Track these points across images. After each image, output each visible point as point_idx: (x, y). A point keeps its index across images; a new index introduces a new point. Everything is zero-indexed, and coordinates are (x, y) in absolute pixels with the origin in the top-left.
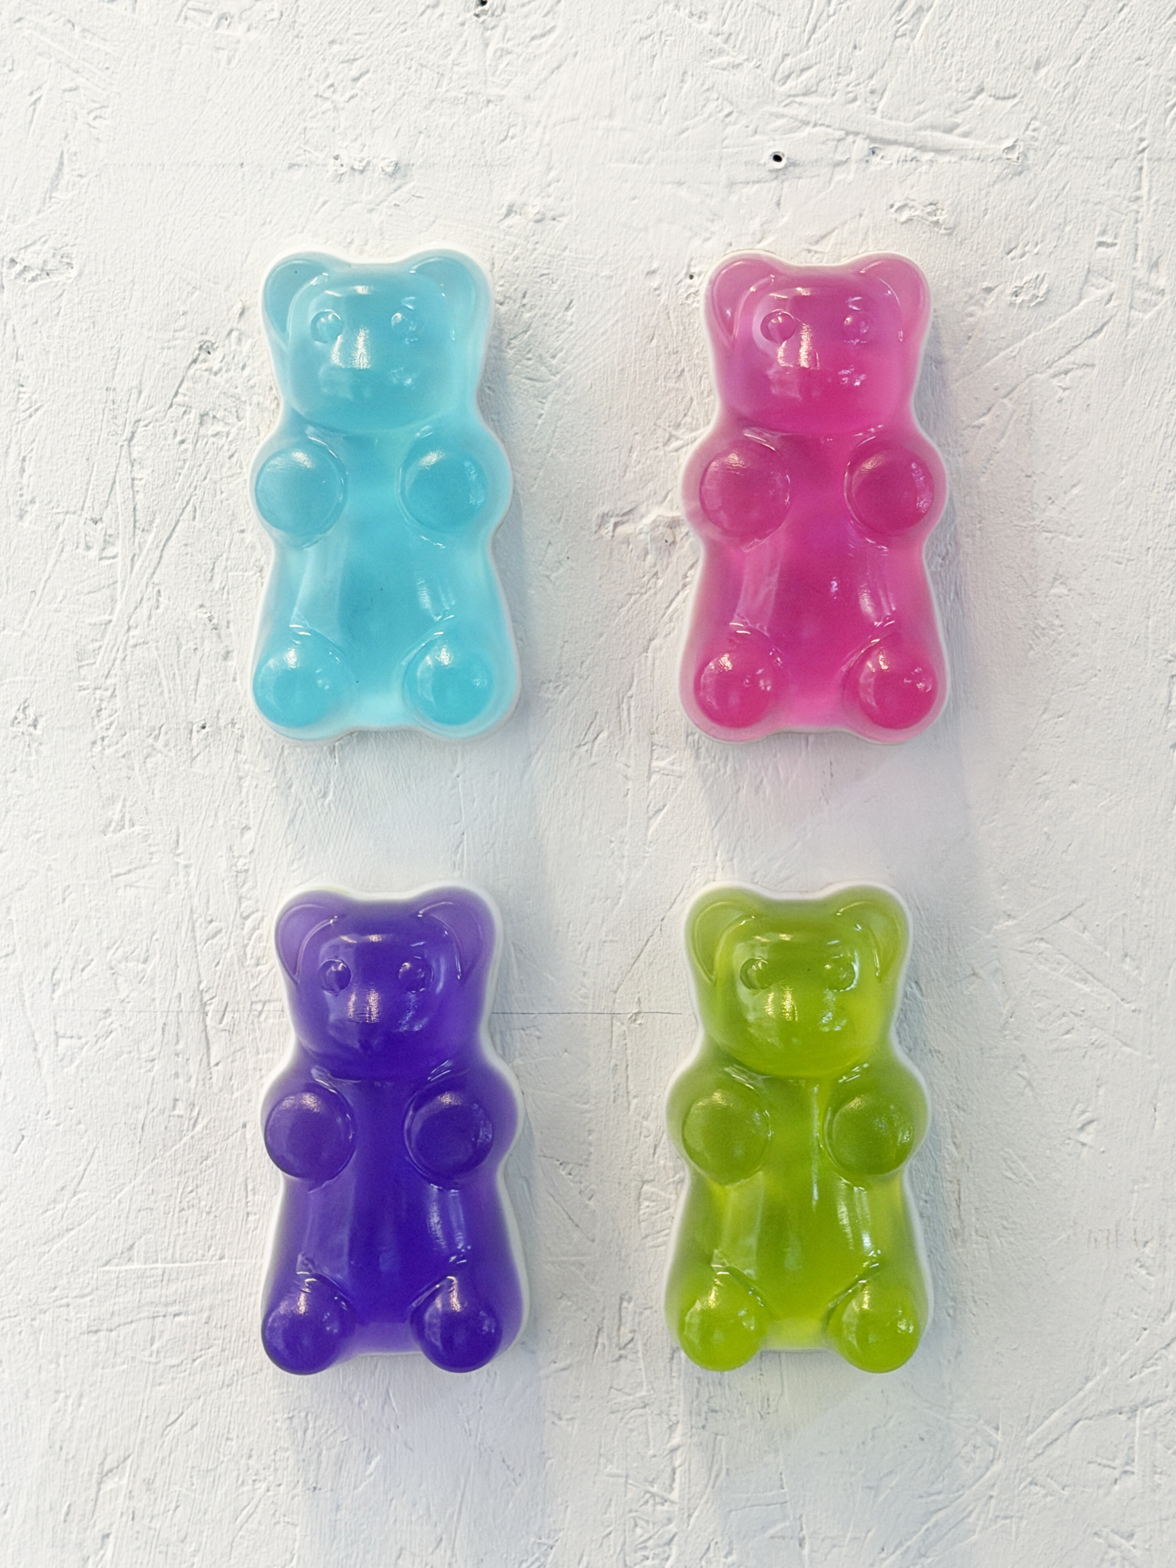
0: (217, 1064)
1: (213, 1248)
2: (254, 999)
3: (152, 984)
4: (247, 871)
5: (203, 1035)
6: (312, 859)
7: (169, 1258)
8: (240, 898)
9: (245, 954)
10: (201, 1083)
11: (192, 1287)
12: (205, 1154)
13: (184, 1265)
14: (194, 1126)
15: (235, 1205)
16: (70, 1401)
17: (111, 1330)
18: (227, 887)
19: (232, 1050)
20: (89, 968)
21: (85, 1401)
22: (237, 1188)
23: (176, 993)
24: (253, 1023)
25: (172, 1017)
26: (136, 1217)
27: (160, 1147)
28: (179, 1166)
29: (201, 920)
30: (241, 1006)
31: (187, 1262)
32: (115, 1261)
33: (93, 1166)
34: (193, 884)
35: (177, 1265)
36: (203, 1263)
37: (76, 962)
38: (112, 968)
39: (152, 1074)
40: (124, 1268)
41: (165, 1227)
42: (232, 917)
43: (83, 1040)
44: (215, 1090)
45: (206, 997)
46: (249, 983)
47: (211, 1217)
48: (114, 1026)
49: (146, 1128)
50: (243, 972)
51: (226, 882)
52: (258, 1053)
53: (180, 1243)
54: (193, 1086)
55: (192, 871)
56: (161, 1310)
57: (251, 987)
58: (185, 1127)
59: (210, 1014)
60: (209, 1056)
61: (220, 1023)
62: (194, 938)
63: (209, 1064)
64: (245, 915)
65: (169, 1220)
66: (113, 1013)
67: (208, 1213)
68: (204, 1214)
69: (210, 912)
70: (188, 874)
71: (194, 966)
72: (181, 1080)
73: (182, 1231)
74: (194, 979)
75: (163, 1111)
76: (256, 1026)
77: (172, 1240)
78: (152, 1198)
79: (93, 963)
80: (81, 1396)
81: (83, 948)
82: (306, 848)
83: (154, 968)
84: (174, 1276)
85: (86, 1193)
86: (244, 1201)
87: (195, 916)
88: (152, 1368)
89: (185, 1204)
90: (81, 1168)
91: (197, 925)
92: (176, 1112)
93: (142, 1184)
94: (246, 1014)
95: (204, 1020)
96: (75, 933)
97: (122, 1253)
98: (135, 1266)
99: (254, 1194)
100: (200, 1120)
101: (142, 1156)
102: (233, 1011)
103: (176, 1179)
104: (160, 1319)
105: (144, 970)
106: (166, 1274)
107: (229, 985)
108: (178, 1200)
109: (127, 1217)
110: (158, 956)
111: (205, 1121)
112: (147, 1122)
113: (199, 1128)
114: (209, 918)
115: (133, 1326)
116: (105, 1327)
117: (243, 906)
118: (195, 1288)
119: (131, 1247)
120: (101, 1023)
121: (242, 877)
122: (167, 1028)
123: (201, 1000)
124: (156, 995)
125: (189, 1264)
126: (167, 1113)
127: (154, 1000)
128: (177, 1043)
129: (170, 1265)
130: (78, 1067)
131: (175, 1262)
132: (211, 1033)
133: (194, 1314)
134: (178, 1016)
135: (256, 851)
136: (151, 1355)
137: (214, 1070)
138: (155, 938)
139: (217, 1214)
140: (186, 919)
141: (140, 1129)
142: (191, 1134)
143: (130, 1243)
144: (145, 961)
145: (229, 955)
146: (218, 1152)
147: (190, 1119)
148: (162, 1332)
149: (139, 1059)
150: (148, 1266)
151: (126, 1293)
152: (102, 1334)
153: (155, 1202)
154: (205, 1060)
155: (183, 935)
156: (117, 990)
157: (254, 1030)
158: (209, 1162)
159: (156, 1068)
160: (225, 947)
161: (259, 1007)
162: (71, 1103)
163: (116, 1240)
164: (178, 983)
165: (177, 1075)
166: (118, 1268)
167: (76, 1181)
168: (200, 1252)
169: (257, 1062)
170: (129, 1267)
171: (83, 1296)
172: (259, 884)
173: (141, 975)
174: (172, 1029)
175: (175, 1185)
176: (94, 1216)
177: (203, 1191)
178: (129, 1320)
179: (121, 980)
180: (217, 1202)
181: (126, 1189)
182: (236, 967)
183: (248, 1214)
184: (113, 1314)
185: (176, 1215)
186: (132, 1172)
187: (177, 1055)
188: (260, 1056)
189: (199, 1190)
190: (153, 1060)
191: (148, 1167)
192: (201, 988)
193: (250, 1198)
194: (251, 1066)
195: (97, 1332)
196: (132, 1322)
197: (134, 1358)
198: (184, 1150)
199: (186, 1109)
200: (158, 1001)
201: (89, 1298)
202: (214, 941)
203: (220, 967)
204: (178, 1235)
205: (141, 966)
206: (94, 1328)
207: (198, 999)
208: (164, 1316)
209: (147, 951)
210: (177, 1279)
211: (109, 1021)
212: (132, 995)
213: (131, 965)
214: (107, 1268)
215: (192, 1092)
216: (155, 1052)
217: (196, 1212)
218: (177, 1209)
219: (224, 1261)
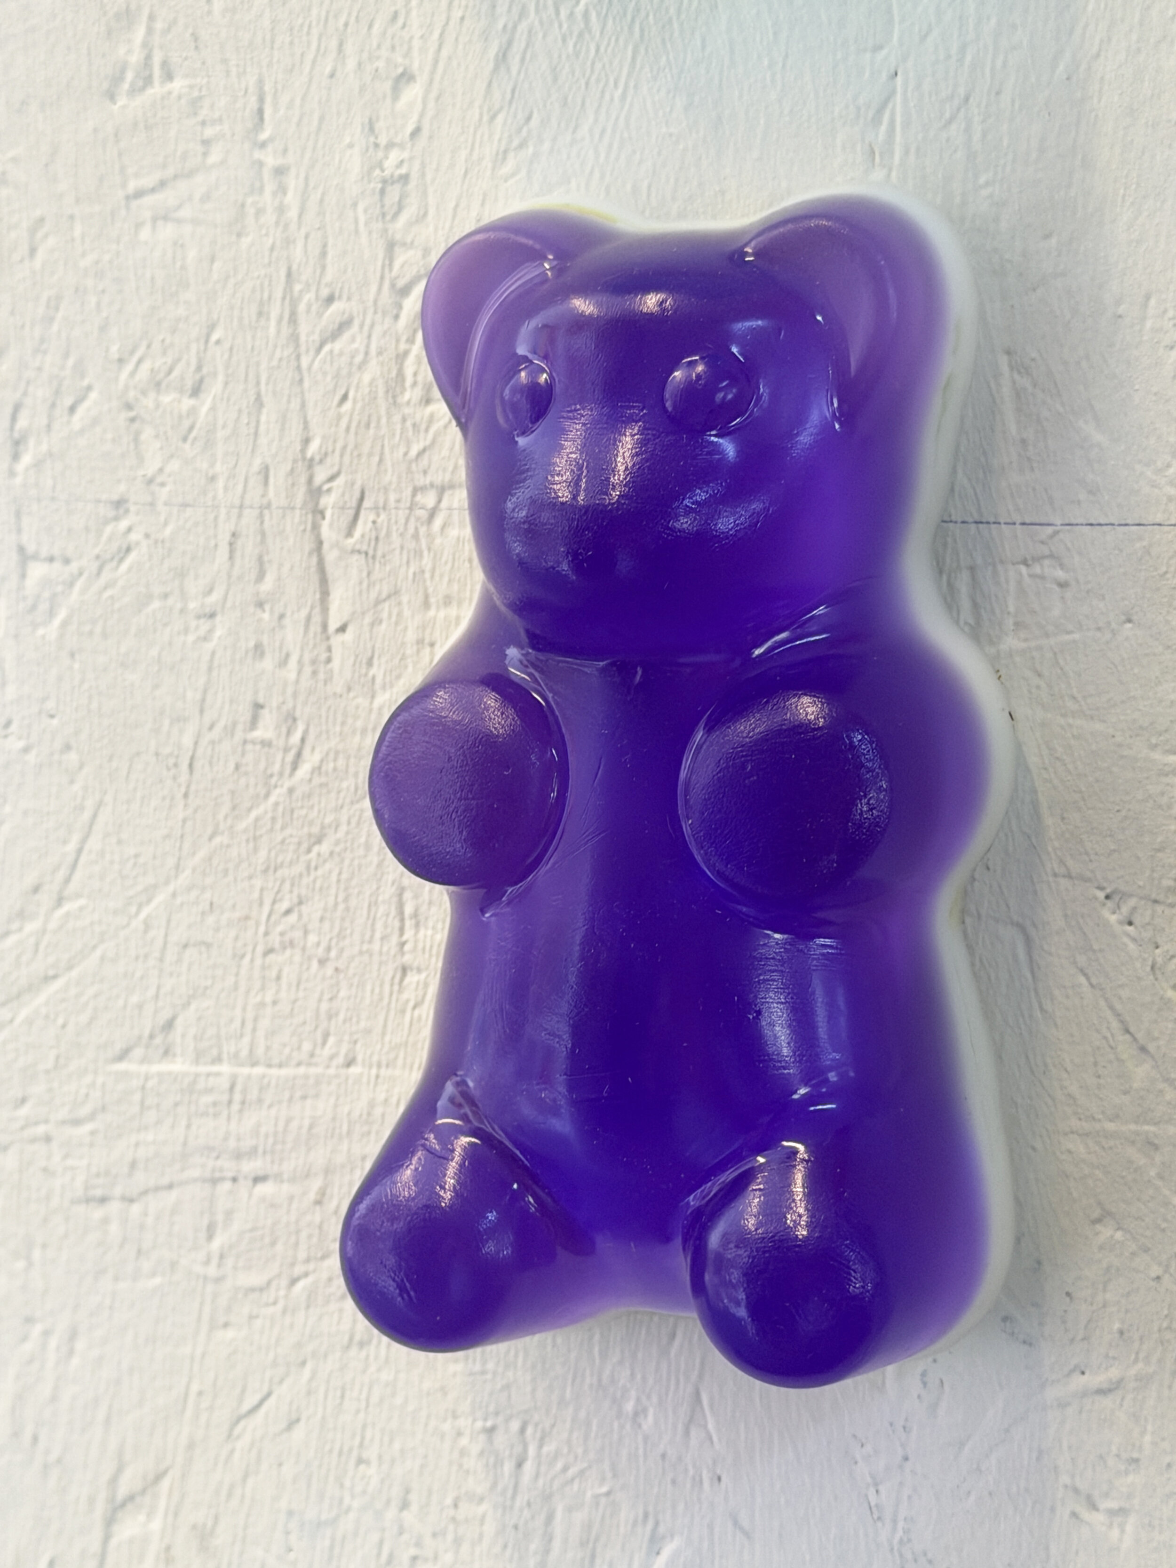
0: (342, 629)
1: (331, 1040)
2: (421, 481)
3: (209, 444)
4: (405, 179)
5: (314, 560)
6: (547, 145)
7: (244, 1053)
8: (391, 247)
9: (401, 375)
10: (308, 670)
11: (289, 1121)
12: (315, 830)
13: (274, 1071)
14: (295, 766)
15: (376, 946)
16: (53, 1343)
17: (131, 1201)
18: (362, 219)
19: (373, 595)
20: (86, 404)
21: (80, 1345)
22: (382, 910)
23: (257, 463)
24: (416, 536)
25: (250, 515)
26: (179, 961)
27: (225, 809)
28: (263, 854)
29: (309, 296)
30: (392, 497)
31: (280, 1066)
32: (138, 1052)
33: (94, 843)
34: (293, 214)
35: (259, 1070)
36: (313, 1070)
37: (57, 392)
38: (129, 407)
39: (209, 646)
40: (155, 1068)
41: (236, 987)
42: (374, 289)
43: (74, 567)
44: (338, 686)
45: (320, 475)
46: (409, 444)
47: (329, 971)
48: (134, 537)
49: (198, 765)
50: (397, 418)
51: (360, 208)
52: (426, 605)
53: (265, 1024)
54: (293, 676)
55: (293, 182)
56: (228, 1166)
57: (413, 452)
58: (277, 768)
59: (328, 514)
60: (325, 610)
61: (349, 534)
62: (294, 338)
63: (325, 626)
64: (401, 283)
65: (243, 972)
66: (133, 508)
67: (322, 962)
68: (315, 964)
69: (328, 277)
70: (282, 189)
71: (295, 404)
72: (268, 663)
73: (269, 999)
74: (295, 432)
75: (230, 730)
76: (424, 543)
77: (250, 1015)
78: (211, 920)
79: (93, 395)
80: (73, 1335)
81: (71, 362)
82: (535, 121)
83: (213, 409)
84: (253, 1094)
85: (82, 902)
86: (394, 940)
87: (297, 287)
88: (210, 1288)
89: (275, 940)
90: (72, 846)
91: (302, 307)
92: (258, 734)
93: (189, 889)
94: (402, 514)
95: (316, 527)
96: (55, 327)
97: (152, 1037)
98: (177, 1066)
99: (417, 925)
100: (306, 752)
101: (189, 823)
102: (376, 508)
103: (258, 883)
104: (227, 1185)
105: (193, 411)
106: (238, 1088)
107: (366, 449)
108: (262, 929)
109: (161, 960)
110: (221, 378)
111: (317, 757)
112: (200, 752)
113: (304, 770)
114: (325, 292)
115: (174, 1194)
116: (118, 1191)
117: (397, 264)
118: (294, 1124)
119: (169, 1025)
120: (109, 529)
121: (393, 194)
122: (239, 543)
123: (310, 480)
124: (218, 467)
125: (284, 1072)
126: (239, 735)
127: (213, 479)
128: (261, 576)
129: (246, 1071)
130: (65, 624)
131: (254, 1064)
132: (331, 556)
133: (293, 1180)
134: (261, 516)
135: (425, 132)
136: (207, 1262)
137: (337, 641)
138: (214, 337)
139: (341, 965)
140: (278, 293)
141: (184, 767)
142: (287, 784)
143: (165, 1015)
144: (196, 391)
145: (367, 378)
146: (344, 828)
147: (286, 750)
148: (229, 1214)
149: (182, 611)
150: (203, 1069)
151: (159, 1122)
152: (114, 1207)
153: (217, 930)
154: (317, 618)
155: (272, 330)
156: (141, 459)
157: (419, 554)
158: (325, 848)
159: (218, 633)
160: (359, 359)
161: (429, 499)
162: (50, 705)
163: (140, 1006)
164: (263, 441)
165: (259, 650)
166: (144, 1068)
167: (61, 874)
168: (307, 1046)
169: (424, 627)
170: (165, 1067)
171: (77, 1122)
172: (432, 212)
173: (186, 424)
174: (249, 547)
175: (256, 895)
176: (98, 953)
177: (313, 910)
178: (165, 1181)
179: (147, 433)
180: (341, 936)
181: (160, 897)
182: (382, 405)
183: (404, 970)
184: (133, 1165)
185: (258, 962)
186: (171, 862)
187: (260, 605)
188: (432, 613)
189: (304, 908)
190: (212, 616)
191: (202, 854)
192: (309, 454)
193: (409, 934)
194: (411, 636)
195: (103, 1200)
196: (170, 1187)
197: (173, 1265)
198: (274, 819)
199: (278, 727)
200: (221, 483)
201: (88, 1127)
202: (337, 346)
203: (347, 406)
204: (262, 1005)
205: (187, 403)
206: (98, 1192)
207: (303, 479)
208: (234, 1180)
209: (199, 368)
210: (260, 1101)
211: (124, 524)
212: (168, 469)
213: (166, 399)
214: (122, 1066)
215: (290, 690)
216: (215, 597)
217: (297, 958)
218: (260, 949)
219: (354, 1070)
